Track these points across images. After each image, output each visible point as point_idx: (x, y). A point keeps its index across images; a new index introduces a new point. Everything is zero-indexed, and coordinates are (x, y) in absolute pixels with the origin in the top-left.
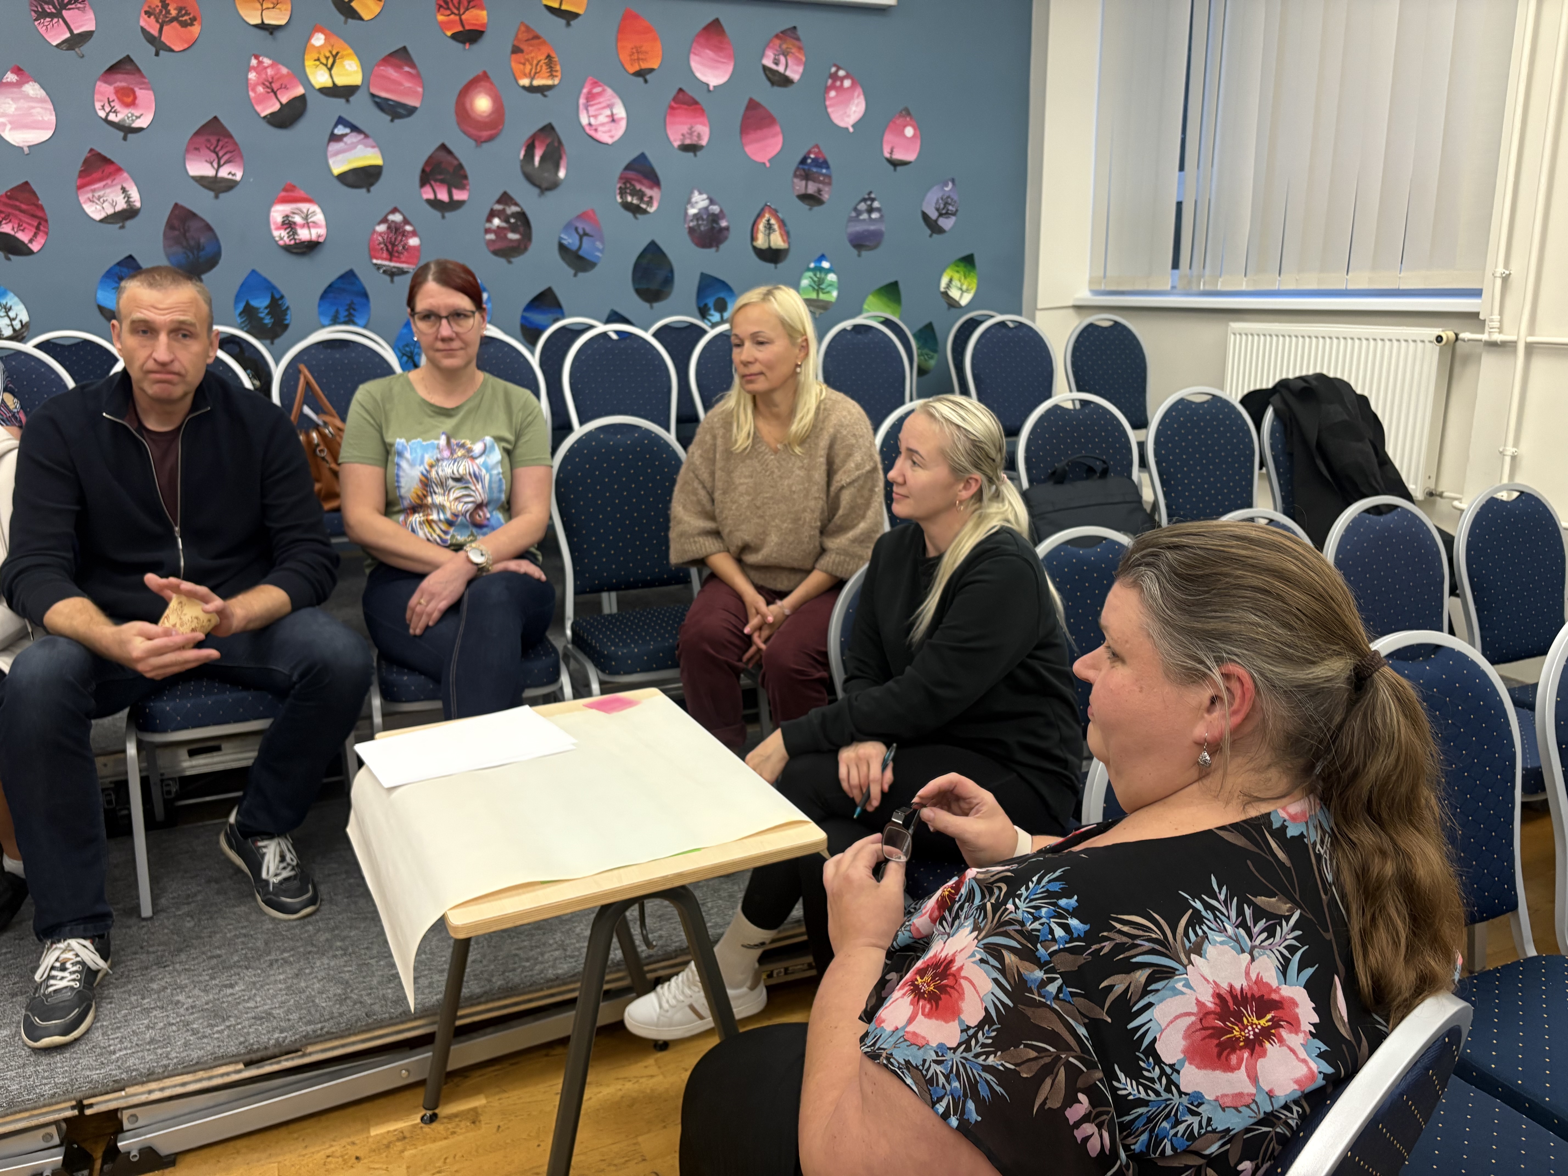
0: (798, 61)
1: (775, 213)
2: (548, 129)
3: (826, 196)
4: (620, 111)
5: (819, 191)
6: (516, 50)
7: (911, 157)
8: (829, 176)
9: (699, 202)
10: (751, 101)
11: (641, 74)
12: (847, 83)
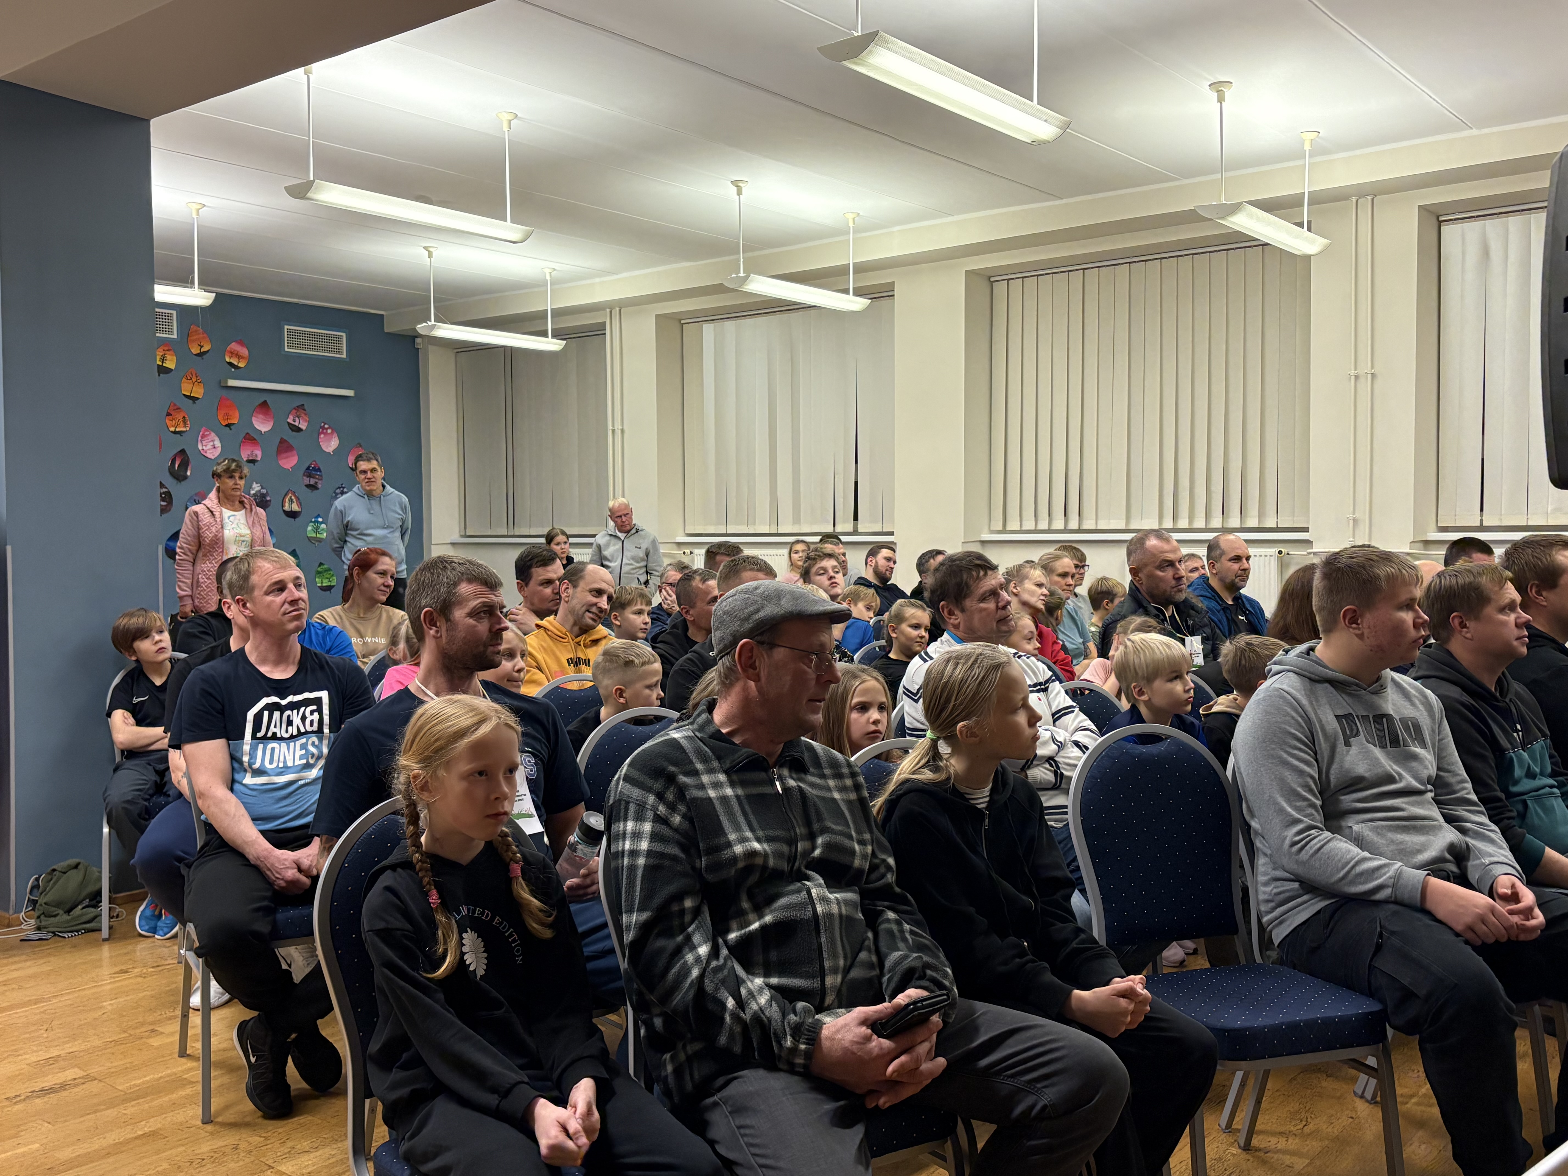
0: (306, 421)
1: (294, 493)
2: (183, 451)
3: (319, 486)
4: (218, 443)
5: (316, 483)
6: (168, 414)
8: (321, 476)
9: (256, 487)
10: (282, 439)
11: (228, 426)
12: (329, 431)
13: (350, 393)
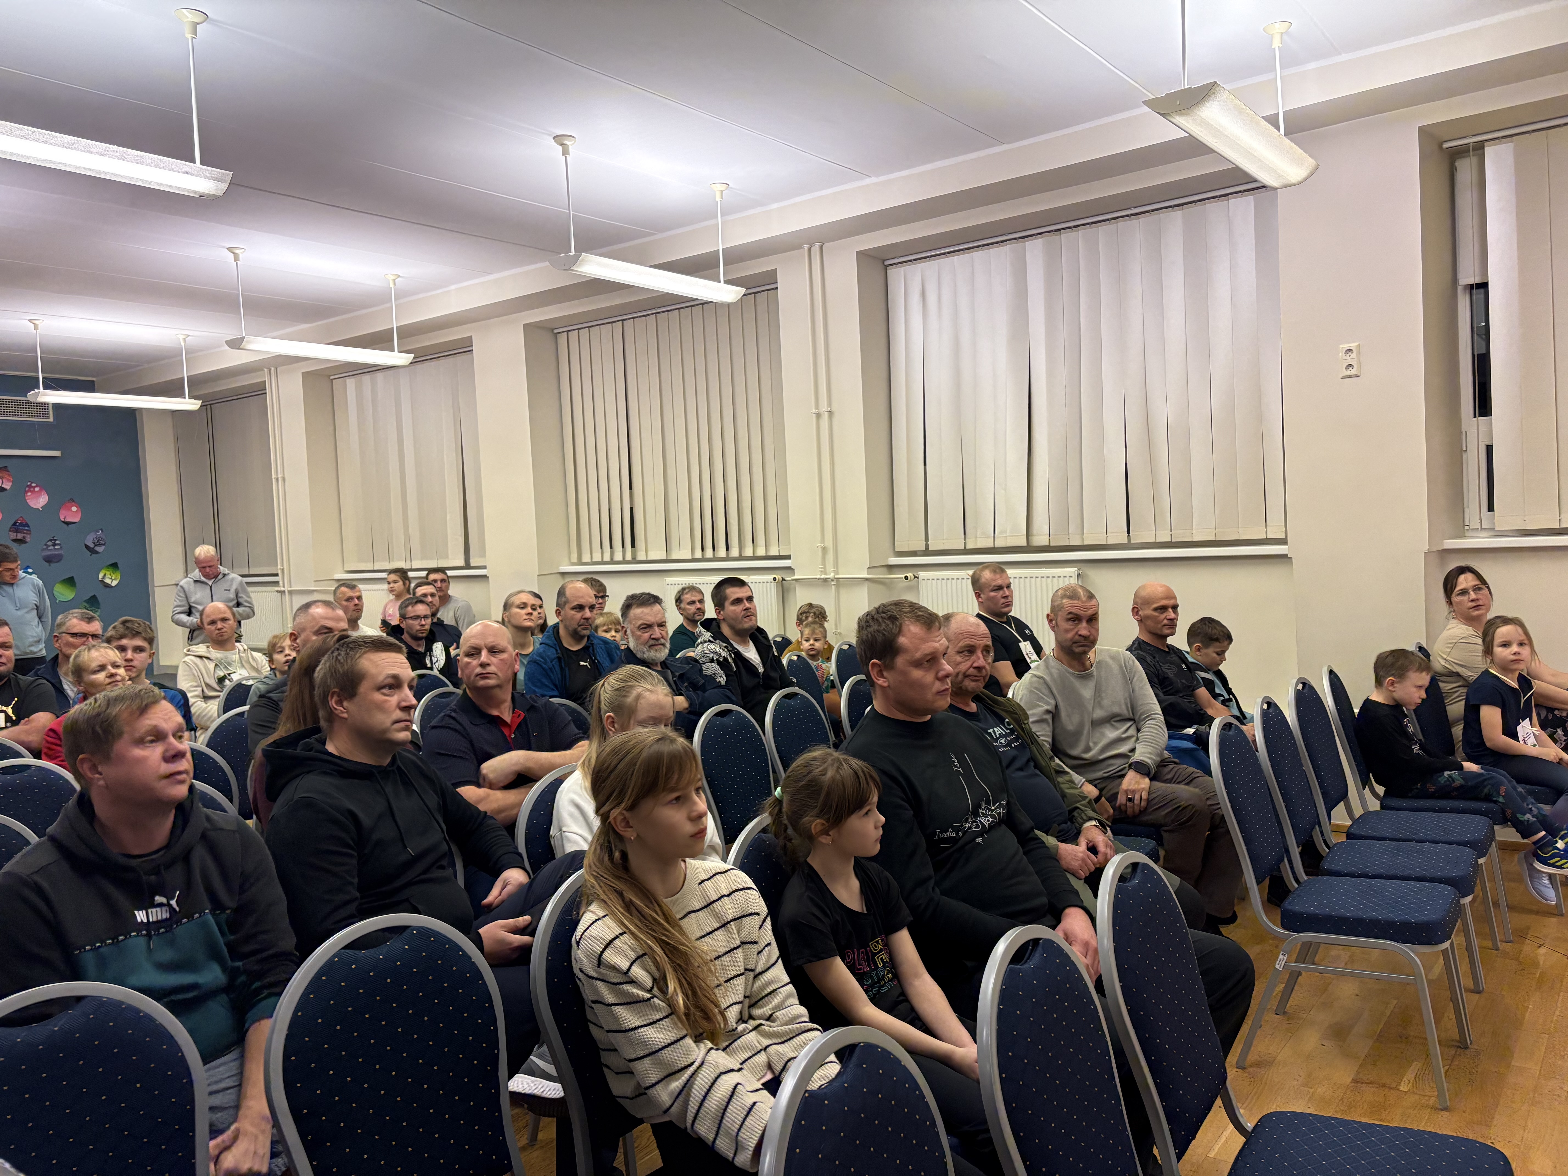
3: (28, 540)
5: (24, 537)
7: (76, 520)
8: (29, 530)
12: (37, 489)
13: (56, 453)
